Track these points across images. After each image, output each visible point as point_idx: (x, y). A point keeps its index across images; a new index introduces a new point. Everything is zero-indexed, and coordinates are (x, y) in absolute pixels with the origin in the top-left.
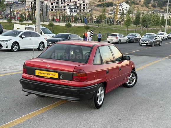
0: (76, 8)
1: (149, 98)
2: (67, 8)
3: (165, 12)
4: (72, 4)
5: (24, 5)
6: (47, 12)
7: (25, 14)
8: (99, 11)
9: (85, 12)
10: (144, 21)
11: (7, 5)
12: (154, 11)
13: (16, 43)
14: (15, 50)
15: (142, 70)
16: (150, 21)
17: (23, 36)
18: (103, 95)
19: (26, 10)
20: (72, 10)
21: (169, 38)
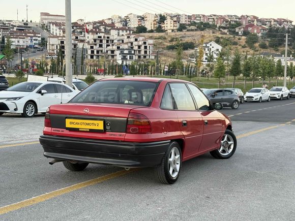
0: (133, 52)
1: (256, 171)
2: (117, 53)
3: (283, 56)
4: (126, 46)
5: (44, 50)
6: (83, 58)
7: (47, 65)
8: (171, 57)
9: (147, 60)
10: (248, 69)
11: (15, 51)
12: (265, 54)
13: (32, 102)
14: (30, 115)
15: (246, 138)
16: (257, 68)
17: (43, 91)
18: (179, 162)
19: (47, 58)
20: (125, 56)
21: (291, 96)
